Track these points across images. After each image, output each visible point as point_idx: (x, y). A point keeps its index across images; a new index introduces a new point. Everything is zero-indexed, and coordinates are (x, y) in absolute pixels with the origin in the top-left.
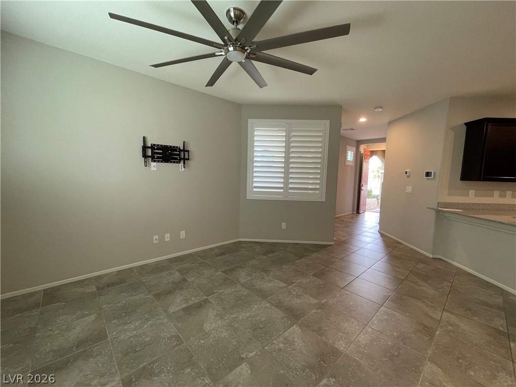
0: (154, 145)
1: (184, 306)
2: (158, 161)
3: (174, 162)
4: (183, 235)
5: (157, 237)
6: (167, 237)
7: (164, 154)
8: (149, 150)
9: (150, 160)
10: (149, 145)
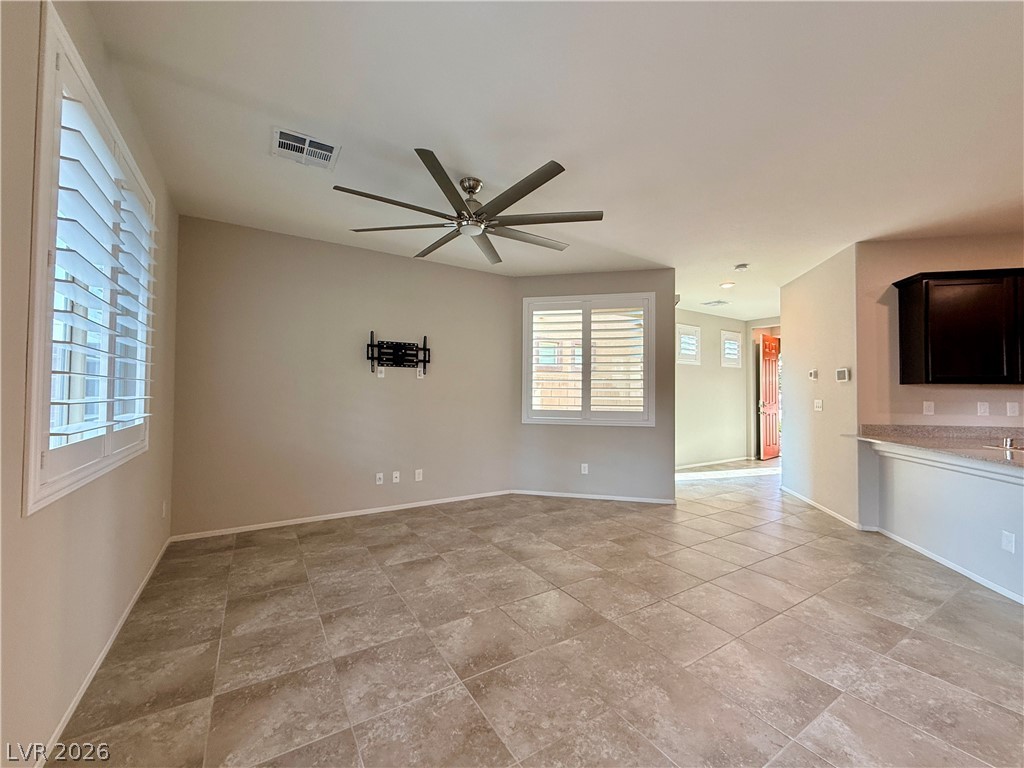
0: (383, 342)
1: (406, 560)
2: (387, 365)
3: (409, 366)
4: (419, 475)
5: (381, 475)
6: (396, 476)
7: (396, 354)
8: (376, 350)
9: (376, 363)
10: (376, 343)
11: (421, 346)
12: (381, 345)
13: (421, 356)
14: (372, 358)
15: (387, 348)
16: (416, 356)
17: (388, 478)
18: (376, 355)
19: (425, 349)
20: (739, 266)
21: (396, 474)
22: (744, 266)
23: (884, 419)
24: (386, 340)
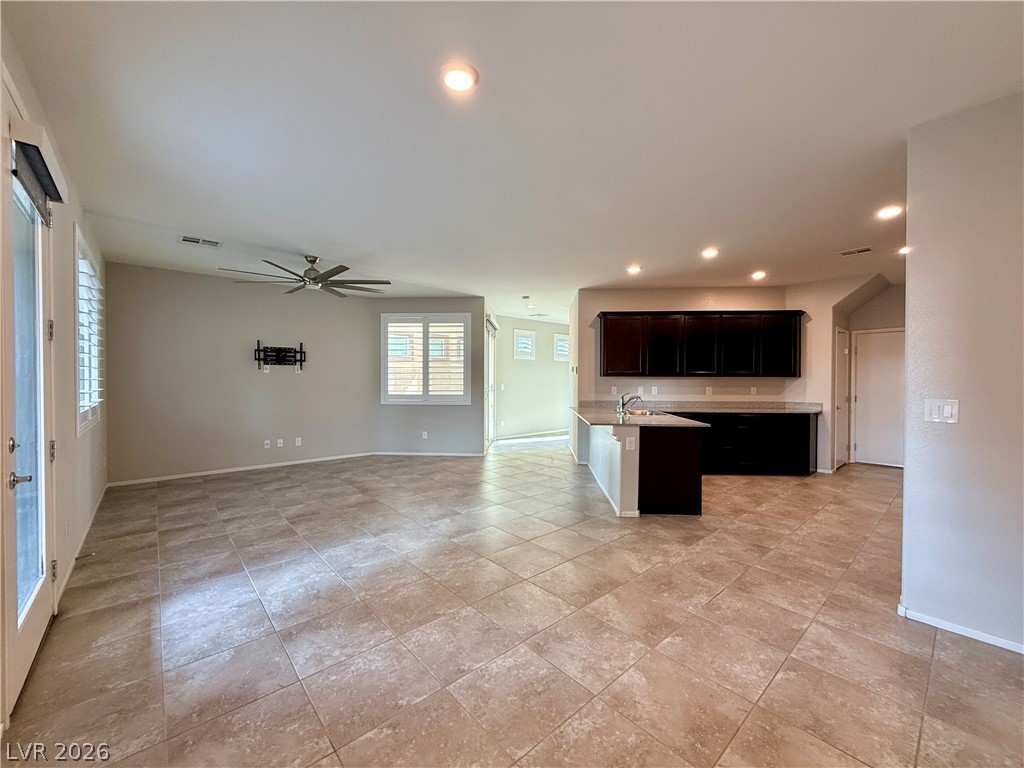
0: (267, 348)
2: (272, 364)
3: (289, 364)
4: (298, 442)
5: (268, 442)
6: (280, 443)
7: (280, 356)
8: (262, 354)
9: (262, 363)
10: (262, 348)
11: (298, 349)
12: (265, 350)
13: (298, 357)
14: (259, 359)
15: (271, 351)
16: (295, 357)
17: (274, 444)
18: (262, 356)
19: (301, 352)
20: (524, 297)
21: (280, 441)
22: (527, 297)
23: (591, 397)
24: (269, 346)
